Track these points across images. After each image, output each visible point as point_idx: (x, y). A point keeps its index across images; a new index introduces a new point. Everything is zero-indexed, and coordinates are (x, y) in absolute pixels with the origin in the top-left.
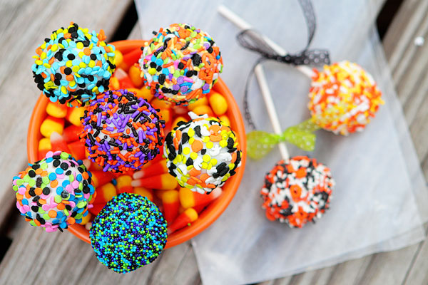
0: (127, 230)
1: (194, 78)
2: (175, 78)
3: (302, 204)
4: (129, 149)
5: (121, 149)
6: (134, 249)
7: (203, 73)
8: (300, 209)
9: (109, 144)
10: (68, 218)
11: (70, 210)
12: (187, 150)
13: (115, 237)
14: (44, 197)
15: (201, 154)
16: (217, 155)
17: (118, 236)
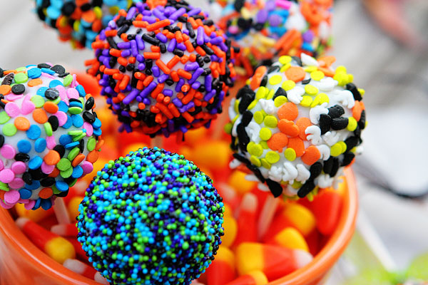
0: (155, 176)
4: (178, 51)
5: (163, 51)
6: (164, 204)
9: (144, 39)
10: (47, 151)
11: (54, 129)
12: (276, 80)
13: (130, 188)
14: (12, 97)
15: (300, 84)
16: (327, 91)
17: (136, 186)
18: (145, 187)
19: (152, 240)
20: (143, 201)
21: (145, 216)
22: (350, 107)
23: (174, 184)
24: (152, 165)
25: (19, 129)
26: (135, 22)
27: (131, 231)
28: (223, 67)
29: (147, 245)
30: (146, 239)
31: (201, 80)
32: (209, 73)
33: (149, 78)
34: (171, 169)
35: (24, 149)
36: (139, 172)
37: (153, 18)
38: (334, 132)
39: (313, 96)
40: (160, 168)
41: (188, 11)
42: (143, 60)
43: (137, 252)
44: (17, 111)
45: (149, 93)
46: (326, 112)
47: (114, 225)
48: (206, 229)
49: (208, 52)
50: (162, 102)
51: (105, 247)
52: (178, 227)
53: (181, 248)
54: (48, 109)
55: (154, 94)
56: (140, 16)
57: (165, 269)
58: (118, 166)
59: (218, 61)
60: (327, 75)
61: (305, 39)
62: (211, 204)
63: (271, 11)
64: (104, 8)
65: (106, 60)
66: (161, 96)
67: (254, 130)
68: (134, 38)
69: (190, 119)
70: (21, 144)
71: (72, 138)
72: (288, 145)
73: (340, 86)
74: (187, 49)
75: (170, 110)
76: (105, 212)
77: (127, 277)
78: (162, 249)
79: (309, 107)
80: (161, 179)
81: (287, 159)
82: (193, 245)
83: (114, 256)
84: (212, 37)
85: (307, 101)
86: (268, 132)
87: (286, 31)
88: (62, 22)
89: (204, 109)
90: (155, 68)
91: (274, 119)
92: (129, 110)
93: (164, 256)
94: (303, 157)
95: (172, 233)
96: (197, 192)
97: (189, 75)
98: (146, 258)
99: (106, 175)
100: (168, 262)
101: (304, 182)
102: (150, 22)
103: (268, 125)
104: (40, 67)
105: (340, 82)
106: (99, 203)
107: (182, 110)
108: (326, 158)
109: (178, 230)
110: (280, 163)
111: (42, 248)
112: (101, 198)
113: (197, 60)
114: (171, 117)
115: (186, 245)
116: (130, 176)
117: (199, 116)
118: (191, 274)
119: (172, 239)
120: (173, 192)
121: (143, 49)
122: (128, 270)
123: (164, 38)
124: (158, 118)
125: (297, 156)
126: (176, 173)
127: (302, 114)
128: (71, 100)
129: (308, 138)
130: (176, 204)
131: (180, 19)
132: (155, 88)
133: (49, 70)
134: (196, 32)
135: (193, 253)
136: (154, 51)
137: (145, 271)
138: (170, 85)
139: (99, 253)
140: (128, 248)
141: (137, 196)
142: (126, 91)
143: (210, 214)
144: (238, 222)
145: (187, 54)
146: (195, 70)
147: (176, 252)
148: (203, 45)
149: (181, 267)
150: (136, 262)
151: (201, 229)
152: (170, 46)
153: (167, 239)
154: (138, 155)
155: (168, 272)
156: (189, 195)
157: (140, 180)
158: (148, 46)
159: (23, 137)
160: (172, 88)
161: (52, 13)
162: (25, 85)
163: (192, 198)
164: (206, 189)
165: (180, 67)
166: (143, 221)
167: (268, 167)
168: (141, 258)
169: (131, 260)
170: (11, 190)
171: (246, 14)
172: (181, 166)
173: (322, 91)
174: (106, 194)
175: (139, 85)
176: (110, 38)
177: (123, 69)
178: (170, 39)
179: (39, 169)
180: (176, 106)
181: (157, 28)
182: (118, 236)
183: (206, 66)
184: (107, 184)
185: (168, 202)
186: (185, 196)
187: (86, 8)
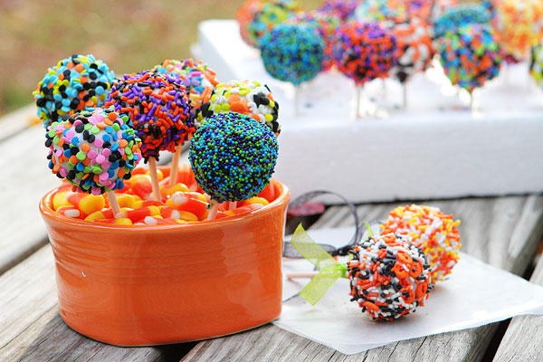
22: (267, 94)
31: (179, 101)
33: (150, 104)
35: (107, 139)
38: (263, 106)
39: (245, 89)
44: (95, 122)
45: (153, 113)
46: (256, 94)
55: (156, 112)
63: (191, 79)
64: (98, 95)
66: (161, 113)
68: (133, 86)
70: (104, 137)
74: (166, 85)
75: (168, 121)
79: (244, 95)
85: (243, 92)
87: (204, 89)
90: (152, 97)
91: (228, 105)
92: (144, 128)
97: (173, 97)
107: (174, 121)
114: (169, 126)
121: (141, 90)
124: (162, 129)
129: (250, 110)
132: (156, 108)
136: (147, 90)
138: (163, 105)
145: (167, 87)
146: (174, 94)
158: (143, 88)
160: (166, 107)
165: (165, 94)
175: (146, 110)
176: (115, 96)
177: (132, 106)
180: (171, 118)
187: (86, 99)
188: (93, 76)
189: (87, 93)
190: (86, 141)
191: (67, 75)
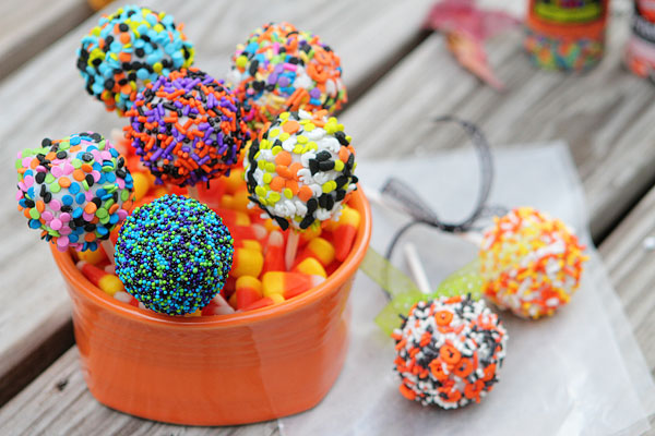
0: (170, 217)
1: (299, 68)
2: (272, 65)
3: (451, 336)
4: (192, 115)
5: (180, 115)
6: (177, 239)
7: (312, 68)
8: (448, 344)
9: (164, 106)
10: (86, 203)
11: (90, 185)
12: (276, 133)
13: (151, 228)
14: (57, 161)
15: (294, 135)
16: (318, 139)
17: (156, 226)
18: (162, 226)
19: (168, 268)
20: (161, 237)
21: (161, 249)
22: (336, 151)
23: (185, 223)
24: (169, 209)
25: (62, 187)
26: (157, 93)
27: (151, 262)
28: (234, 126)
29: (165, 271)
30: (163, 267)
31: (214, 137)
32: (219, 131)
33: (170, 138)
34: (183, 210)
35: (68, 202)
36: (158, 215)
37: (173, 88)
38: (322, 173)
39: (304, 144)
40: (174, 210)
41: (202, 80)
42: (164, 124)
43: (157, 278)
44: (61, 173)
45: (171, 151)
46: (314, 157)
47: (139, 258)
48: (213, 257)
49: (217, 114)
50: (182, 157)
51: (133, 275)
52: (188, 255)
53: (191, 272)
54: (85, 169)
55: (174, 151)
56: (162, 87)
57: (182, 290)
58: (142, 212)
59: (228, 120)
60: (318, 126)
61: (312, 95)
62: (218, 238)
63: (280, 74)
64: (138, 81)
65: (136, 126)
66: (180, 153)
67: (259, 175)
68: (156, 106)
69: (208, 170)
70: (65, 199)
71: (106, 191)
72: (285, 186)
73: (329, 134)
74: (199, 112)
75: (190, 164)
76: (132, 248)
77: (152, 299)
78: (178, 275)
79: (301, 154)
80: (174, 219)
81: (287, 198)
82: (201, 269)
83: (140, 282)
84: (222, 101)
85: (299, 149)
86: (269, 177)
87: (295, 90)
88: (105, 95)
89: (220, 161)
90: (173, 130)
91: (272, 165)
92: (156, 166)
93: (179, 279)
94: (298, 195)
95: (184, 261)
96: (204, 228)
97: (202, 134)
98: (165, 282)
99: (133, 219)
100: (183, 283)
101: (303, 216)
102: (169, 92)
103: (269, 170)
104: (81, 135)
105: (328, 131)
106: (127, 241)
107: (200, 163)
108: (319, 195)
109: (188, 258)
110: (281, 201)
111: (96, 284)
112: (129, 237)
113: (208, 120)
114: (191, 169)
115: (195, 270)
116: (151, 219)
117: (216, 167)
118: (206, 294)
119: (184, 265)
120: (184, 229)
121: (164, 115)
122: (152, 292)
123: (180, 105)
124: (181, 171)
125: (294, 195)
126: (187, 214)
127: (295, 160)
128: (104, 161)
129: (301, 179)
130: (186, 239)
131: (194, 88)
132: (174, 146)
133: (88, 138)
134: (207, 98)
135: (204, 277)
136: (173, 116)
137: (165, 292)
138: (187, 143)
139: (129, 281)
140: (150, 274)
141: (156, 234)
142: (152, 150)
143: (216, 245)
144: (264, 255)
145: (199, 117)
146: (207, 129)
147: (188, 276)
148: (214, 108)
149: (195, 288)
150: (157, 285)
151: (208, 256)
152: (185, 111)
153: (180, 266)
154: (160, 202)
155: (185, 293)
156: (197, 231)
157: (159, 221)
158: (167, 112)
159: (66, 193)
160: (190, 145)
161: (97, 88)
162: (67, 151)
163: (199, 233)
164: (214, 226)
165: (194, 128)
166: (161, 253)
167: (273, 205)
168: (161, 282)
169: (153, 284)
170: (61, 236)
171: (260, 77)
172: (192, 208)
173: (311, 140)
174: (133, 234)
175: (162, 145)
176: (139, 107)
177: (149, 133)
178: (186, 105)
179: (81, 217)
180: (194, 160)
181: (175, 97)
182: (142, 266)
183: (217, 125)
184: (133, 226)
185: (179, 236)
186: (193, 231)
187: (123, 83)
188: (140, 52)
189: (126, 74)
190: (42, 199)
191: (107, 44)
